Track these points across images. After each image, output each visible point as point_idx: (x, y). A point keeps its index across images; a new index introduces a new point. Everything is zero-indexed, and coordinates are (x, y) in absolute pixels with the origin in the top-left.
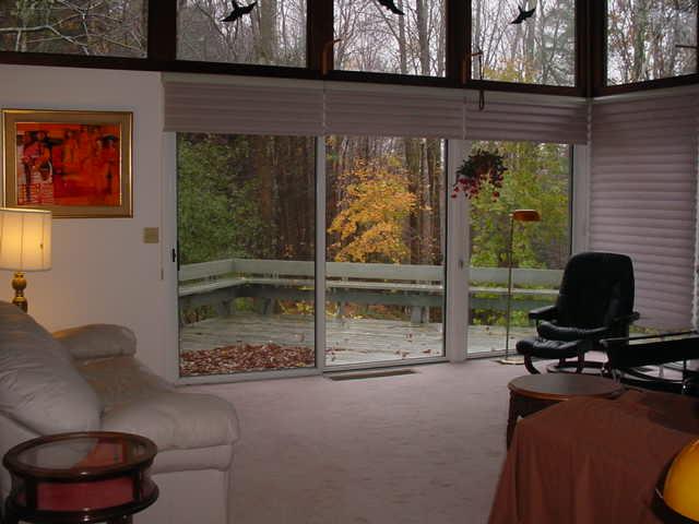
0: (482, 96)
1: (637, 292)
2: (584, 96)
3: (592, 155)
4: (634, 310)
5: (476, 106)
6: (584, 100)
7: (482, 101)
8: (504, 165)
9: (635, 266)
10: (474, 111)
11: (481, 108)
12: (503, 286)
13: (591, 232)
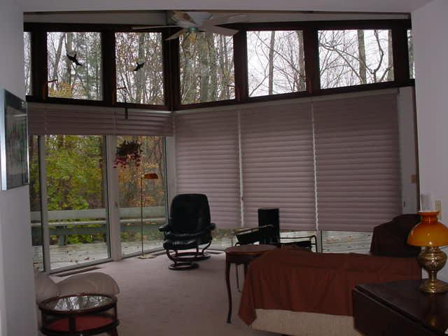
0: (126, 112)
1: (211, 213)
2: (170, 110)
3: (176, 142)
4: (212, 222)
5: (124, 117)
6: (169, 112)
7: (126, 114)
8: (141, 149)
9: (209, 199)
10: (122, 120)
11: (127, 118)
12: (103, 219)
13: (177, 183)
